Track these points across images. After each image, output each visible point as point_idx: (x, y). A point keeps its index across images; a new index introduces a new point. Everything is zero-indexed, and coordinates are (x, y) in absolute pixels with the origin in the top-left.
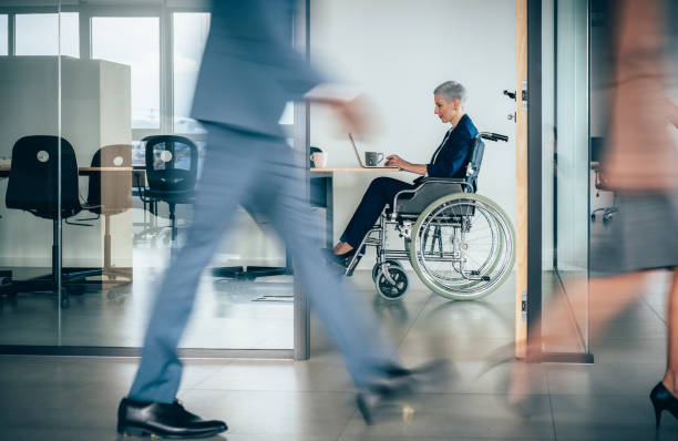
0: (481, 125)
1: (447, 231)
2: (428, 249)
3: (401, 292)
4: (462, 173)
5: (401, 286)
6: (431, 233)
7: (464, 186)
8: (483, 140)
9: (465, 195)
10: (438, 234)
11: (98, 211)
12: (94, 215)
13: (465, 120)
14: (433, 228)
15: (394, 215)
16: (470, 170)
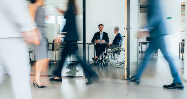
0: (122, 35)
1: (116, 55)
2: (112, 58)
3: (107, 66)
4: (118, 44)
5: (107, 65)
6: (113, 55)
7: (119, 46)
8: (122, 37)
9: (119, 48)
10: (114, 55)
11: (54, 51)
12: (53, 51)
13: (119, 33)
14: (113, 54)
15: (105, 51)
16: (120, 43)
